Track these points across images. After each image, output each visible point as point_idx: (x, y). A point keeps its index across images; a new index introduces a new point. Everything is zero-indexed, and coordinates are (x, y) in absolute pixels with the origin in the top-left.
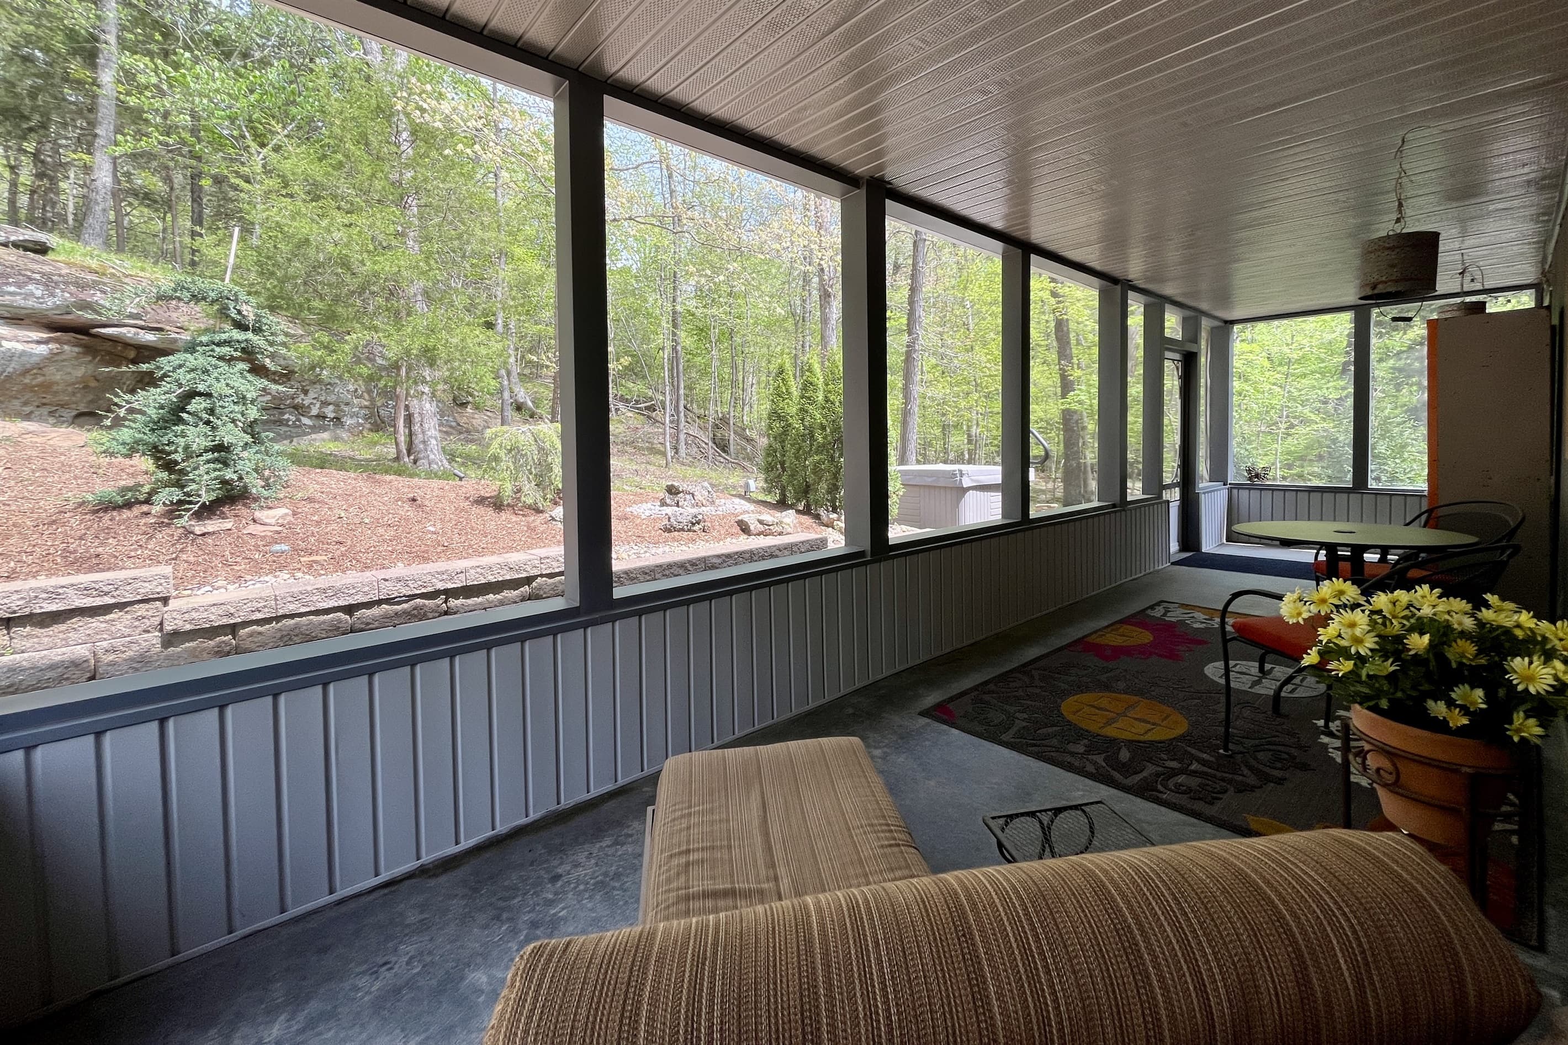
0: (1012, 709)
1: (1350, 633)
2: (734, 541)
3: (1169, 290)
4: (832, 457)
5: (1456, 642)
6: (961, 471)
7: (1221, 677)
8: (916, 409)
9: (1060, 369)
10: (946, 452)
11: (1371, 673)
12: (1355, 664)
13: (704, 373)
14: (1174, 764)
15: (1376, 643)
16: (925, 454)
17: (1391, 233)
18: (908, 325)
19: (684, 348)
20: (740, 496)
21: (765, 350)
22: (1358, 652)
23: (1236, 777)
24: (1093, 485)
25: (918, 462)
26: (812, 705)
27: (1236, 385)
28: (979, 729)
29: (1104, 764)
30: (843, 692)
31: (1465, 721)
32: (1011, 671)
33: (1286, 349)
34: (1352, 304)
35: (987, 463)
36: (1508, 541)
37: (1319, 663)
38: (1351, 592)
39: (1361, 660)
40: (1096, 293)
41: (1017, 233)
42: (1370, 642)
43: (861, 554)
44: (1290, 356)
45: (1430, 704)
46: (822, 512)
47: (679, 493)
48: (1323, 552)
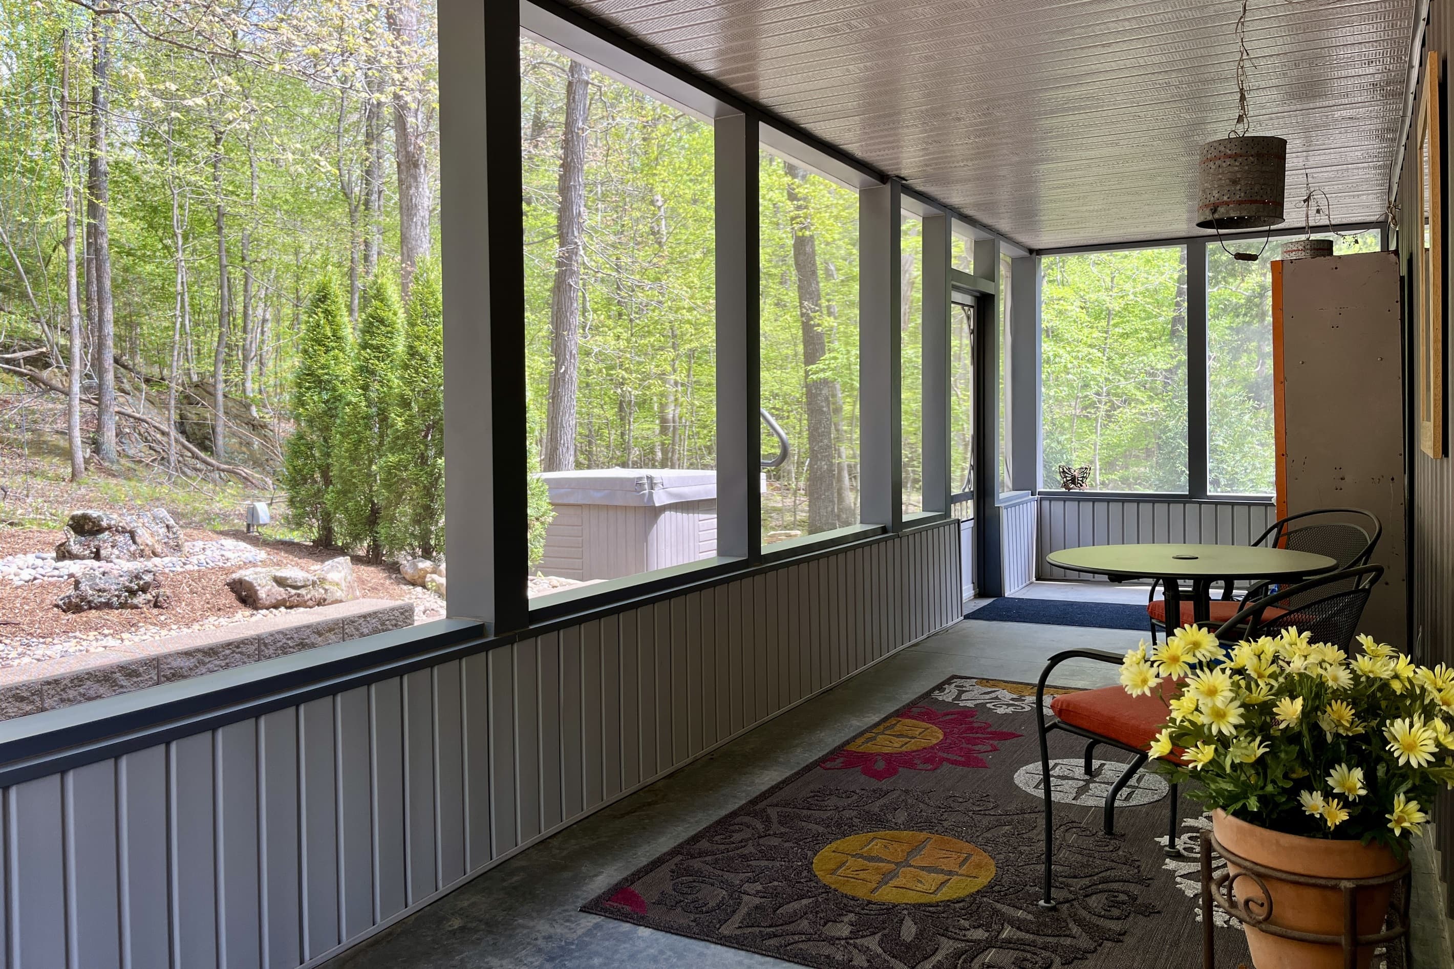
0: (735, 879)
1: (1210, 705)
2: (223, 621)
3: (957, 197)
4: (423, 458)
5: (1330, 705)
6: (650, 478)
7: (1036, 787)
8: (575, 375)
9: (802, 315)
10: (625, 447)
11: (1237, 761)
12: (1216, 750)
13: (163, 295)
14: (979, 934)
15: (1242, 716)
16: (590, 453)
17: (1233, 136)
18: (560, 227)
19: (112, 242)
20: (236, 535)
21: (290, 258)
22: (1220, 732)
23: (1062, 940)
24: (853, 499)
25: (578, 466)
26: (383, 922)
27: (1046, 347)
28: (685, 921)
29: (880, 951)
30: (443, 889)
31: (1343, 816)
32: (734, 814)
33: (1103, 296)
34: (1183, 234)
35: (692, 466)
36: (1365, 563)
37: (1171, 752)
38: (1208, 643)
39: (1223, 742)
40: (854, 196)
41: (739, 86)
42: (1234, 716)
43: (477, 631)
44: (1111, 307)
45: (1305, 797)
46: (404, 559)
47: (101, 530)
48: (1160, 589)
